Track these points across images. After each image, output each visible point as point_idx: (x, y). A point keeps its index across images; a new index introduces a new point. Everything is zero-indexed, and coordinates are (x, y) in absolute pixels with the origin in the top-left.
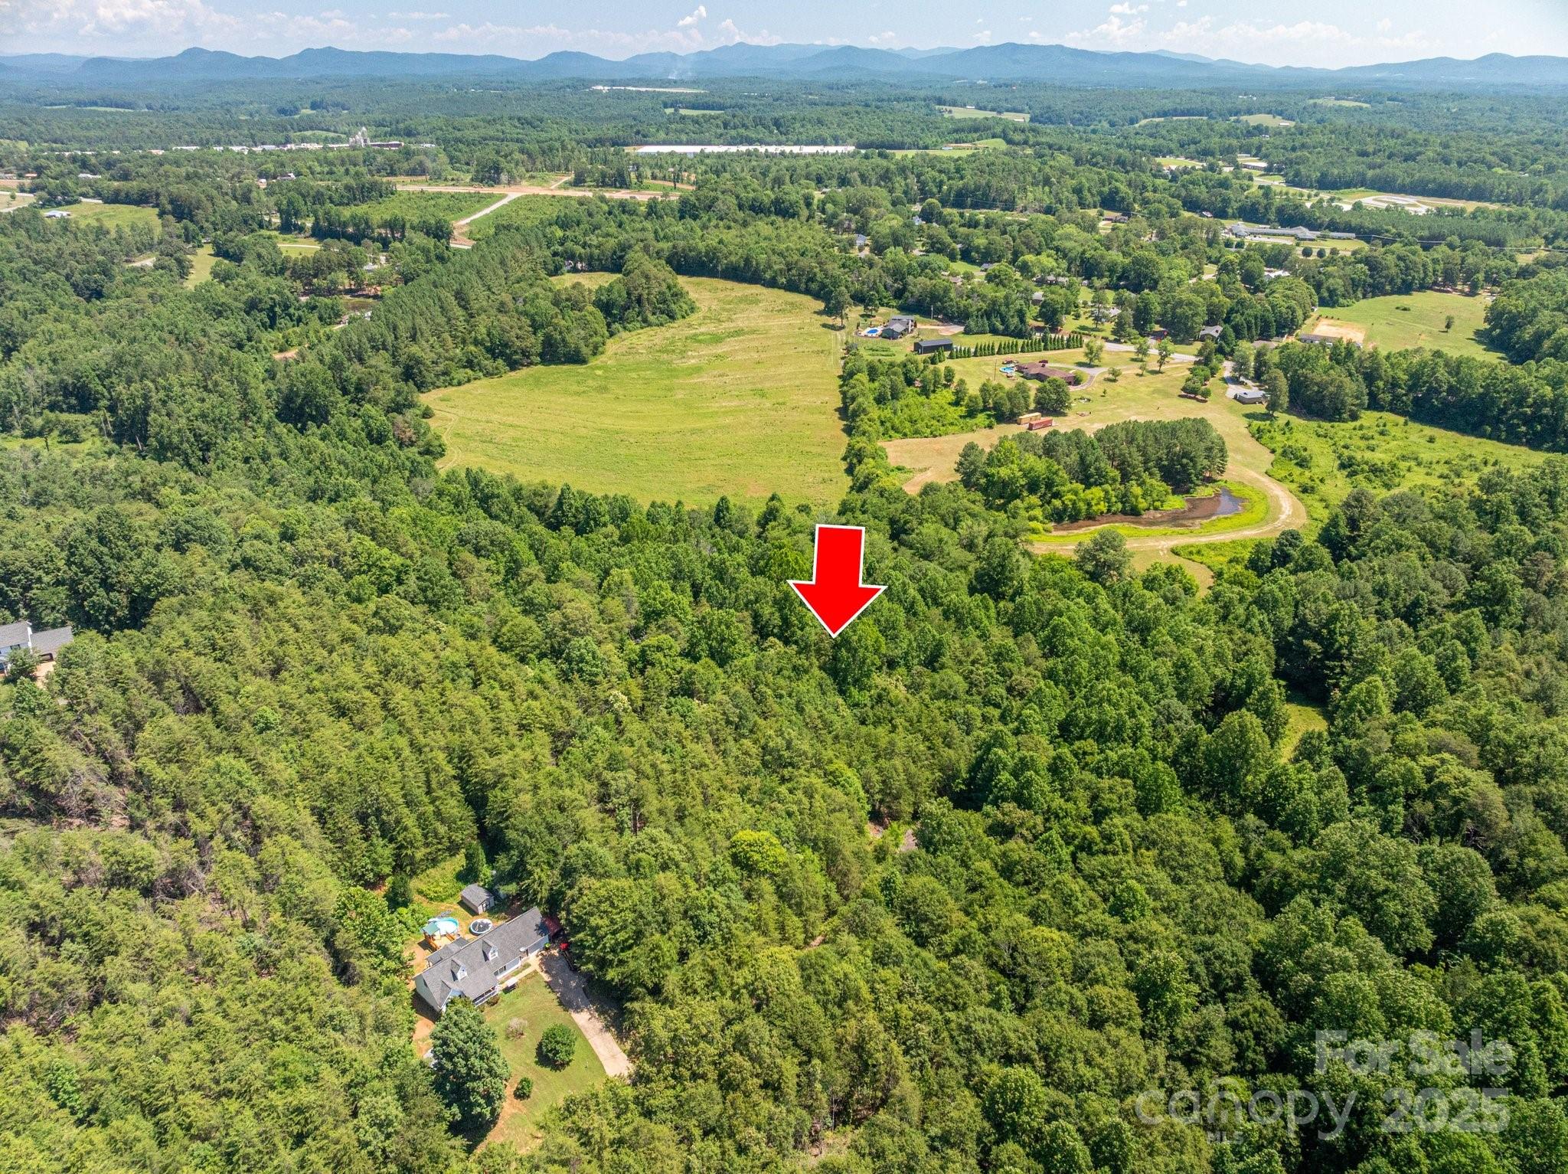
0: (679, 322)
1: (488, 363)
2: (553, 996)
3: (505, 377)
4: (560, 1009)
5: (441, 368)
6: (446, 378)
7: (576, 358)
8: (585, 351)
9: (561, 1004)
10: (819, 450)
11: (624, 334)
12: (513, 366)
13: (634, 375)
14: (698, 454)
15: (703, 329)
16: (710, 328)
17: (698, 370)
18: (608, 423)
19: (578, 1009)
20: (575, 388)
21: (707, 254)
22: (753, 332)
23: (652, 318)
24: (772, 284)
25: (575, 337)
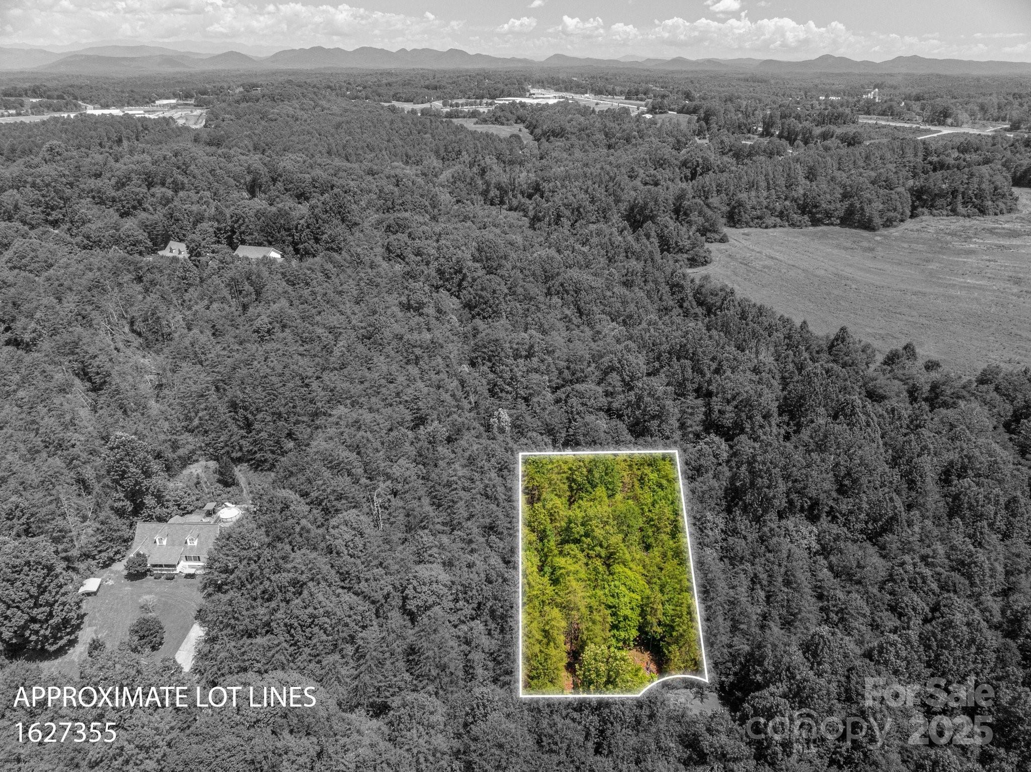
1: (796, 217)
3: (804, 229)
5: (759, 213)
6: (759, 221)
12: (815, 222)
13: (906, 245)
15: (1006, 226)
16: (1018, 226)
17: (971, 252)
18: (848, 271)
20: (849, 245)
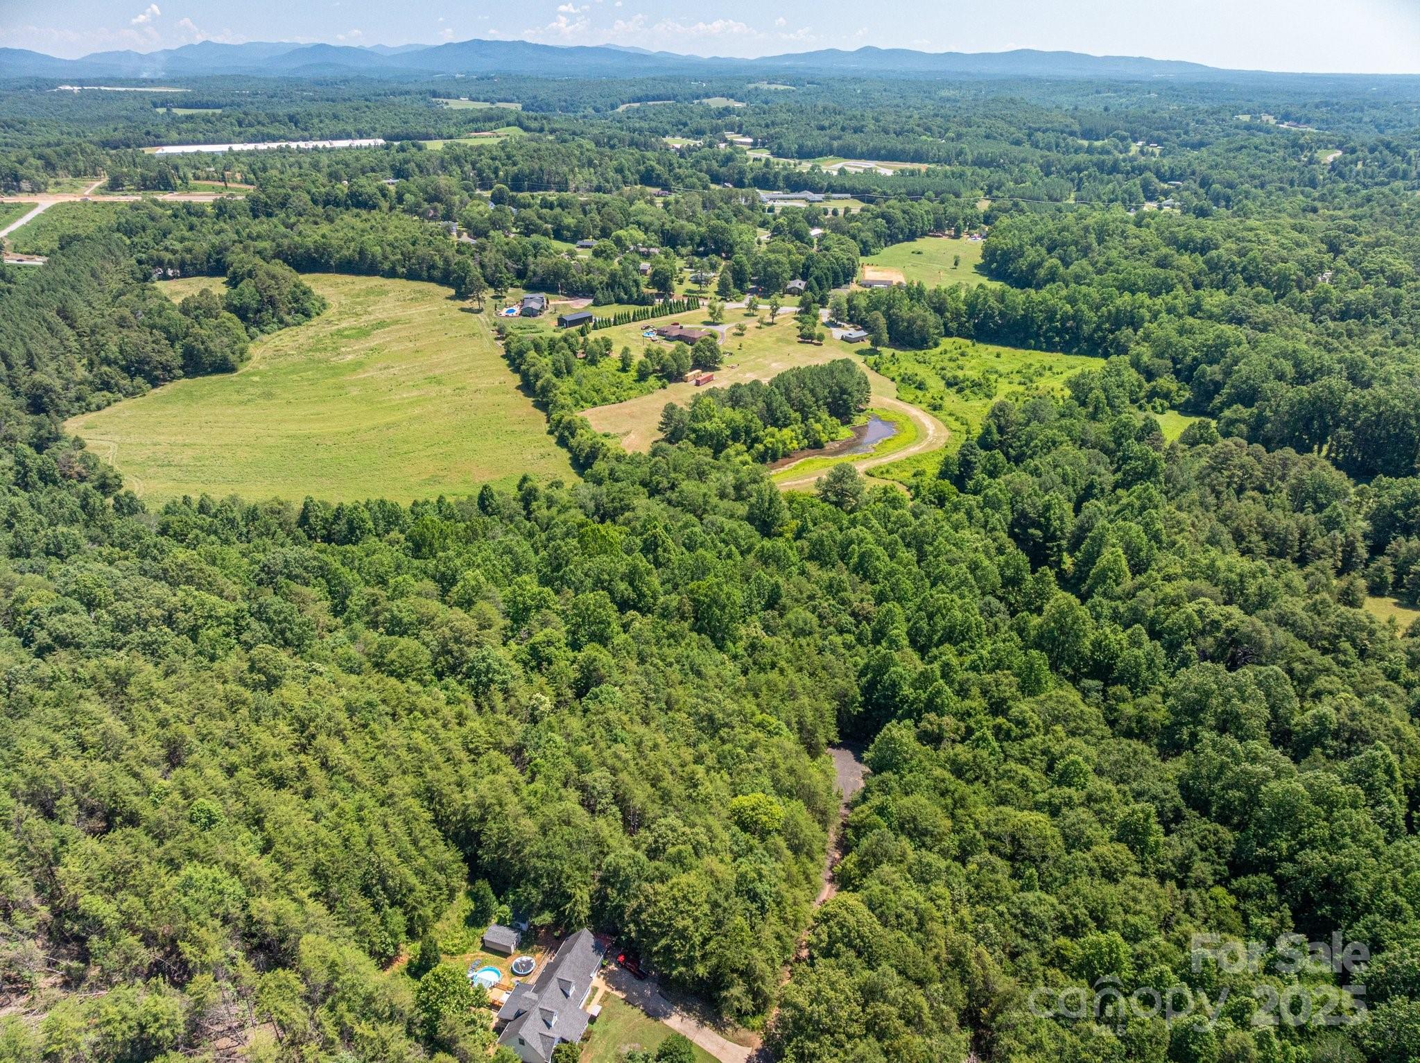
0: (315, 320)
1: (125, 382)
2: (637, 1011)
3: (149, 395)
4: (650, 1021)
5: (73, 393)
6: (82, 404)
7: (224, 367)
8: (232, 358)
9: (648, 1015)
10: (523, 428)
11: (265, 337)
12: (155, 382)
13: (295, 377)
14: (406, 447)
15: (344, 325)
16: (351, 322)
17: (359, 365)
18: (292, 428)
19: (666, 1015)
20: (236, 397)
21: (317, 250)
22: (397, 322)
23: (287, 318)
24: (392, 274)
25: (218, 345)
